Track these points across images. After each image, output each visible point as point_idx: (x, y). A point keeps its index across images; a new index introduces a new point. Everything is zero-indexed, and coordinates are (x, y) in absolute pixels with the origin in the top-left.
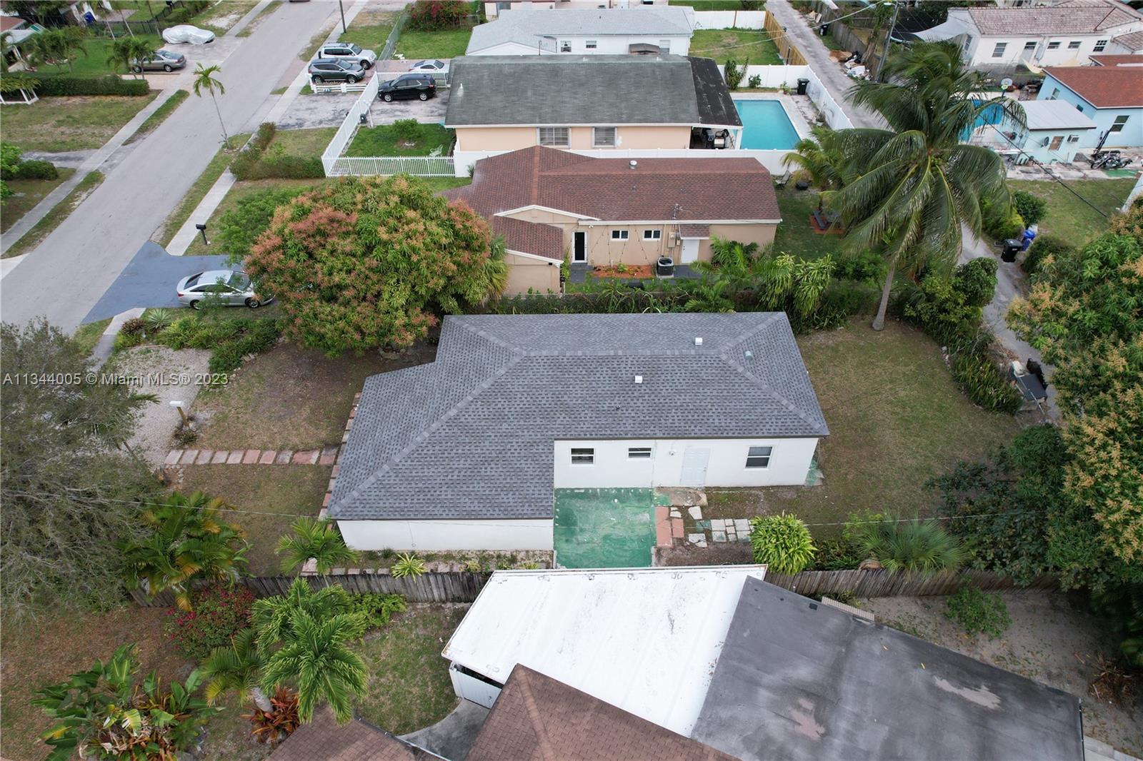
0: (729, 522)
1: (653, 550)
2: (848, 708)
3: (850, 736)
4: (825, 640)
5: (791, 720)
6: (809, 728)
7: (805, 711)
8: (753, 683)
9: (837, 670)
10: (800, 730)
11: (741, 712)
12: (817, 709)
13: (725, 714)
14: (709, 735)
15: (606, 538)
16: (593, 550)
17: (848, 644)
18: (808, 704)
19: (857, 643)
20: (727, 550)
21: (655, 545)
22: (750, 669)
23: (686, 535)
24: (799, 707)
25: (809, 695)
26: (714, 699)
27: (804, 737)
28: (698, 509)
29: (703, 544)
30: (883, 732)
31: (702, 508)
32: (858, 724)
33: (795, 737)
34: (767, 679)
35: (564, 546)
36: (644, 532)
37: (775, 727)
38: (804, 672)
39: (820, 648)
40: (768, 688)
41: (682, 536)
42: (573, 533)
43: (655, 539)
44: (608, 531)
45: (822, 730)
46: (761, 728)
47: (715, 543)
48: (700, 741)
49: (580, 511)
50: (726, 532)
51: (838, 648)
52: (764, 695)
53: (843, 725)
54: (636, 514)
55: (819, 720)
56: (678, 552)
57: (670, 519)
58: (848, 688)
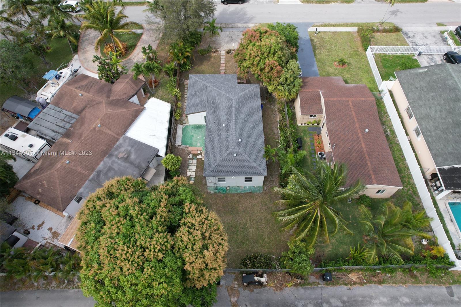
0: (196, 165)
1: (188, 146)
2: (123, 164)
3: (117, 162)
4: (139, 163)
5: (123, 152)
6: (121, 155)
7: (124, 155)
8: (132, 147)
9: (132, 163)
10: (121, 154)
11: (127, 144)
12: (124, 158)
13: (127, 141)
14: (124, 138)
15: (193, 136)
16: (189, 133)
17: (138, 167)
18: (126, 156)
19: (137, 169)
20: (186, 163)
21: (189, 146)
22: (136, 147)
23: (192, 154)
24: (125, 154)
25: (128, 157)
26: (131, 139)
27: (119, 154)
28: (201, 157)
29: (188, 157)
30: (116, 169)
31: (201, 159)
32: (119, 164)
33: (120, 152)
34: (133, 149)
35: (191, 127)
36: (194, 144)
37: (122, 149)
38: (133, 157)
39: (138, 161)
40: (131, 150)
41: (192, 153)
42: (195, 129)
43: (191, 146)
44: (195, 136)
45: (119, 158)
46: (123, 147)
47: (188, 160)
48: (123, 136)
49: (202, 130)
50: (192, 163)
51: (137, 165)
52: (129, 148)
53: (119, 162)
54: (200, 143)
55: (122, 158)
56: (187, 151)
57: (198, 150)
58: (127, 165)
